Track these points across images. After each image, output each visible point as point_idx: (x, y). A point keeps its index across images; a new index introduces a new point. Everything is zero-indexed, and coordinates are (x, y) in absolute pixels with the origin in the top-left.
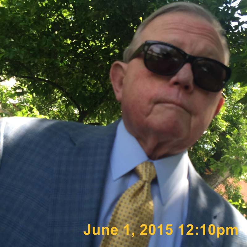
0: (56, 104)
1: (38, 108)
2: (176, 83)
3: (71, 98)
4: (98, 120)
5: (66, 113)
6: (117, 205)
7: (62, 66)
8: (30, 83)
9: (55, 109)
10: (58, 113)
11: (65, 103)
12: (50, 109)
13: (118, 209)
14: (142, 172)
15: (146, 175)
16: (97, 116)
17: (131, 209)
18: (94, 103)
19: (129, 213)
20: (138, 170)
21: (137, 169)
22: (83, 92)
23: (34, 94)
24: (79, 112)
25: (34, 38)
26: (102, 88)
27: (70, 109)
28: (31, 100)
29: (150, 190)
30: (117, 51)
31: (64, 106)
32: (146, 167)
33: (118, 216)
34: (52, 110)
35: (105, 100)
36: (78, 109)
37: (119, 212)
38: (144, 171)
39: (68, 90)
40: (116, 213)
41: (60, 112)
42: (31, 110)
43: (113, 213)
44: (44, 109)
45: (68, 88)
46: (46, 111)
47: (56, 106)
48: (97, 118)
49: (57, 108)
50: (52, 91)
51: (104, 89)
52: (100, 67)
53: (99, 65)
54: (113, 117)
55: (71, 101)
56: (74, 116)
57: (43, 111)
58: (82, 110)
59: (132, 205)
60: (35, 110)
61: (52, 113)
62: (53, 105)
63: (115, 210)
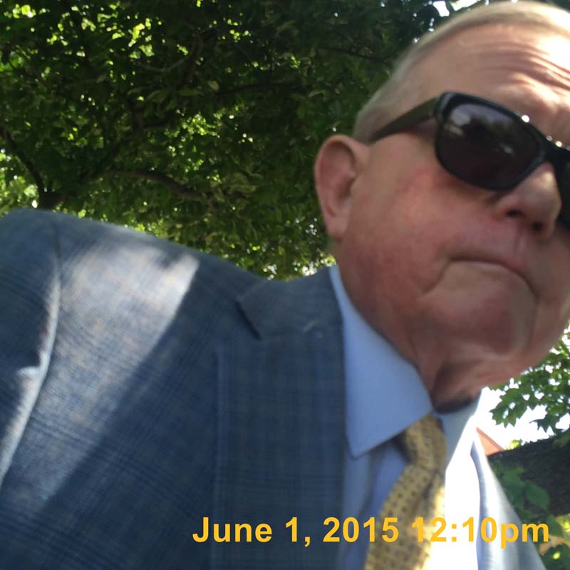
3: (22, 157)
18: (79, 173)
22: (53, 143)
26: (101, 138)
35: (108, 168)
51: (108, 142)
52: (102, 82)
53: (101, 79)
54: (125, 214)
55: (21, 165)
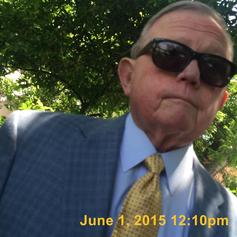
0: (60, 96)
1: (42, 100)
2: (183, 79)
3: (73, 90)
4: (99, 111)
5: (68, 104)
6: (128, 196)
7: (64, 59)
8: (34, 76)
9: (58, 101)
10: (61, 105)
11: (68, 95)
12: (53, 101)
13: (129, 200)
14: (152, 164)
15: (155, 167)
16: (99, 107)
17: (141, 200)
19: (140, 203)
20: (147, 163)
21: (146, 161)
22: (85, 84)
23: (38, 86)
24: (81, 103)
25: (38, 32)
26: (103, 80)
27: (72, 101)
28: (35, 92)
29: (159, 181)
30: (118, 45)
31: (67, 98)
32: (155, 159)
33: (129, 206)
34: (55, 102)
35: (106, 92)
36: (80, 101)
37: (130, 202)
38: (153, 163)
39: (71, 83)
40: (127, 203)
41: (63, 104)
42: (35, 102)
43: (124, 204)
44: (48, 101)
45: (70, 80)
46: (49, 102)
47: (59, 98)
48: (99, 110)
49: (60, 99)
50: (56, 83)
51: (105, 81)
52: (101, 60)
55: (73, 93)
56: (76, 107)
57: (46, 103)
58: (84, 102)
59: (143, 196)
60: (39, 102)
61: (55, 105)
62: (56, 97)
63: (126, 200)
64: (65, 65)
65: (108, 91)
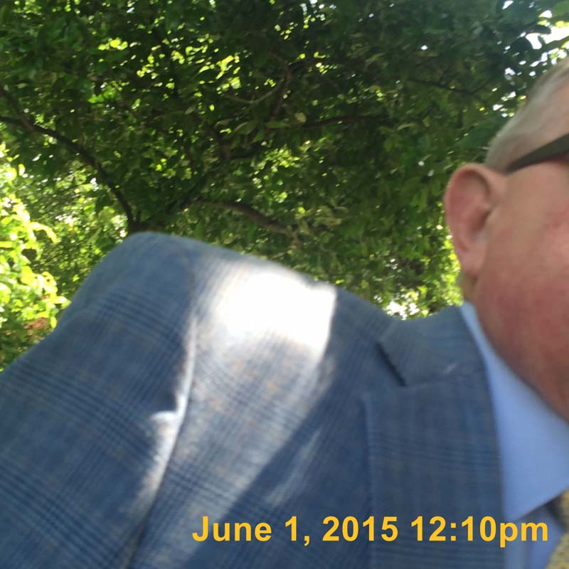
22: (142, 174)
23: (22, 168)
24: (127, 222)
26: (189, 169)
28: (13, 182)
31: (94, 205)
35: (195, 199)
39: (107, 166)
51: (195, 173)
52: (190, 114)
55: (110, 194)
58: (135, 219)
64: (96, 119)
65: (199, 199)
